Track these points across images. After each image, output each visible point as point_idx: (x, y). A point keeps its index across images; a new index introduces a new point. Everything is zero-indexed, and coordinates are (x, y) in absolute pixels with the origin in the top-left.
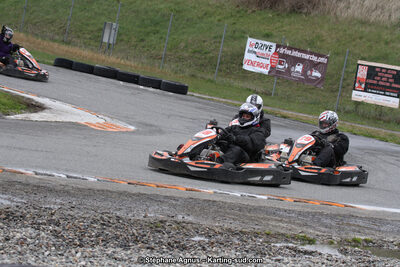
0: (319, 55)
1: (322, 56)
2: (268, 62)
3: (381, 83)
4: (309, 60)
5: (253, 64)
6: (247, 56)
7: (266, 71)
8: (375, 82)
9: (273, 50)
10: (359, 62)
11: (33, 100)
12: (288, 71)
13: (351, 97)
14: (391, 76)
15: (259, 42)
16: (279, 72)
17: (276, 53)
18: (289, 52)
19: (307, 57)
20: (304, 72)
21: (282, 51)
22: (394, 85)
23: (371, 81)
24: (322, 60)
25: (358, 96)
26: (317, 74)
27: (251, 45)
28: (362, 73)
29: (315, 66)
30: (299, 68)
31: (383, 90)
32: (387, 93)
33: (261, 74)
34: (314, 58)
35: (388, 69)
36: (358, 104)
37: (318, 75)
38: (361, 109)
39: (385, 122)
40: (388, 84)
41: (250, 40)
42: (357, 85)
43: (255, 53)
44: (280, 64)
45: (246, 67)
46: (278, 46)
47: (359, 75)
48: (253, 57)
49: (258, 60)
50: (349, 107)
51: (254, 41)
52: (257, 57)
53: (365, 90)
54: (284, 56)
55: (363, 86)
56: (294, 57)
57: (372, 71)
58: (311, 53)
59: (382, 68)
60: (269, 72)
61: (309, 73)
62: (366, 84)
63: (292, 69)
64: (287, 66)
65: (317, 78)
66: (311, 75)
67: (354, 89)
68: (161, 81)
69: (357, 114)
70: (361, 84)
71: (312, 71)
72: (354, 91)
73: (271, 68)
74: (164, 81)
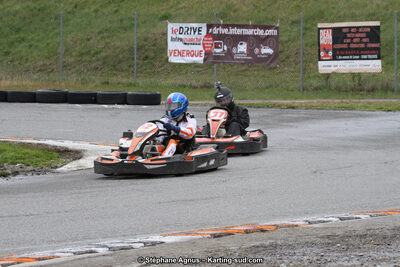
0: (265, 28)
1: (270, 28)
2: (200, 48)
3: (352, 46)
4: (253, 36)
5: (180, 54)
6: (172, 46)
7: (200, 60)
8: (345, 46)
9: (204, 32)
10: (320, 25)
11: (47, 145)
12: (229, 54)
13: (317, 70)
14: (364, 35)
15: (184, 25)
16: (217, 57)
17: (208, 35)
18: (225, 31)
19: (250, 32)
20: (250, 51)
21: (216, 31)
22: (369, 45)
23: (339, 46)
24: (270, 32)
25: (326, 66)
26: (267, 50)
27: (174, 32)
28: (326, 38)
29: (263, 41)
30: (242, 48)
31: (358, 53)
32: (363, 57)
33: (195, 65)
34: (260, 32)
35: (358, 28)
36: (328, 76)
37: (270, 51)
38: (333, 83)
39: (368, 91)
40: (363, 46)
41: (171, 26)
42: (322, 54)
43: (181, 40)
44: (217, 47)
45: (173, 59)
46: (209, 26)
47: (322, 42)
48: (180, 46)
49: (186, 48)
50: (315, 83)
51: (176, 26)
52: (185, 45)
53: (334, 58)
54: (219, 37)
55: (330, 53)
56: (233, 36)
57: (338, 34)
58: (254, 27)
59: (350, 28)
60: (205, 60)
61: (257, 51)
62: (334, 51)
63: (234, 51)
64: (226, 48)
65: (269, 55)
66: (260, 53)
67: (320, 60)
68: (126, 94)
69: (330, 89)
70: (327, 52)
71: (260, 48)
72: (320, 62)
73: (205, 54)
74: (130, 93)
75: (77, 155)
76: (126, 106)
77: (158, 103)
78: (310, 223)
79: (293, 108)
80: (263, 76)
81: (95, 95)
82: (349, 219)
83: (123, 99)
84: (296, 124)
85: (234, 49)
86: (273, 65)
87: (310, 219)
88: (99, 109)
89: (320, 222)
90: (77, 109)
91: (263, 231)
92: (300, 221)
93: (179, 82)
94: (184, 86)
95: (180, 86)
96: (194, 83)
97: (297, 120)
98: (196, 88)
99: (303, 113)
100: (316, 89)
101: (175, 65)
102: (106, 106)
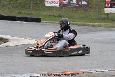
5: (50, 2)
7: (57, 5)
12: (69, 3)
13: (104, 11)
16: (64, 5)
20: (78, 3)
23: (113, 2)
25: (108, 10)
30: (75, 1)
33: (56, 7)
36: (108, 14)
37: (85, 3)
38: (110, 17)
42: (106, 5)
44: (64, 1)
45: (47, 5)
50: (103, 17)
53: (111, 7)
55: (110, 5)
60: (59, 5)
61: (80, 3)
62: (111, 4)
63: (71, 2)
64: (68, 1)
65: (85, 5)
66: (81, 4)
67: (105, 7)
68: (27, 17)
69: (109, 19)
70: (108, 4)
71: (81, 2)
72: (105, 8)
73: (60, 3)
74: (29, 17)
75: (6, 40)
76: (27, 22)
77: (40, 22)
78: (97, 72)
79: (93, 26)
80: (83, 13)
81: (15, 17)
82: (112, 71)
83: (26, 19)
84: (94, 32)
85: (71, 1)
86: (86, 9)
87: (97, 70)
88: (16, 23)
89: (100, 71)
90: (7, 22)
91: (78, 74)
92: (93, 71)
93: (49, 14)
94: (51, 16)
95: (49, 15)
96: (55, 14)
97: (95, 31)
98: (55, 16)
99: (97, 28)
100: (103, 19)
101: (47, 7)
102: (19, 22)
